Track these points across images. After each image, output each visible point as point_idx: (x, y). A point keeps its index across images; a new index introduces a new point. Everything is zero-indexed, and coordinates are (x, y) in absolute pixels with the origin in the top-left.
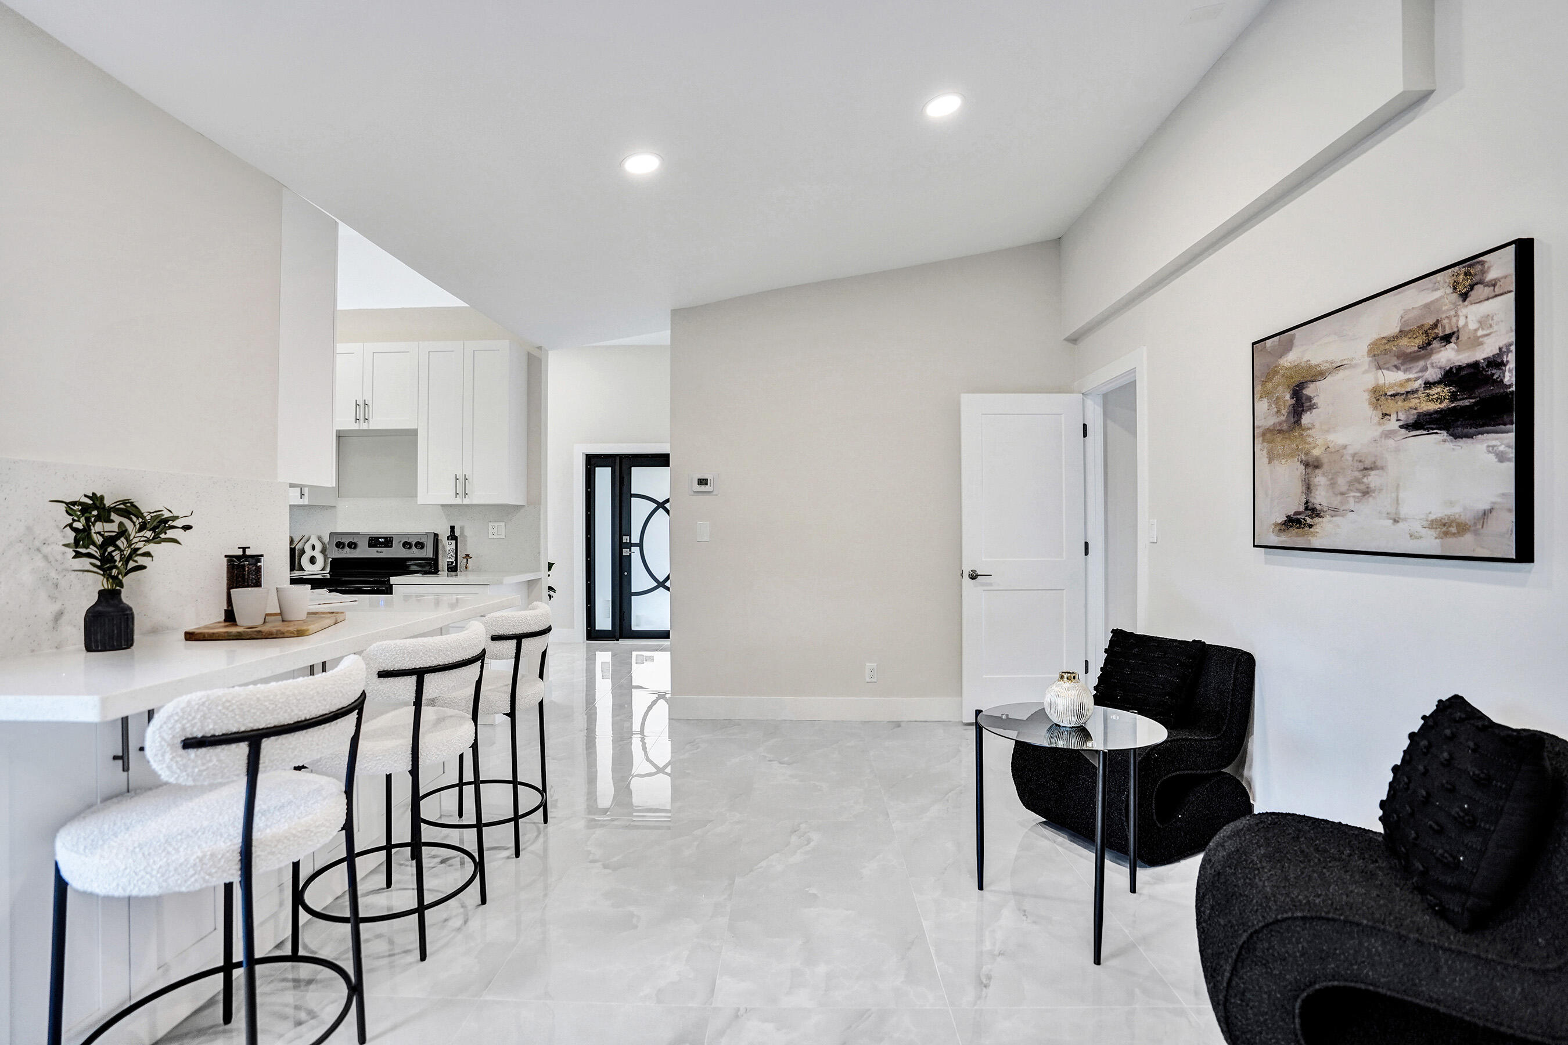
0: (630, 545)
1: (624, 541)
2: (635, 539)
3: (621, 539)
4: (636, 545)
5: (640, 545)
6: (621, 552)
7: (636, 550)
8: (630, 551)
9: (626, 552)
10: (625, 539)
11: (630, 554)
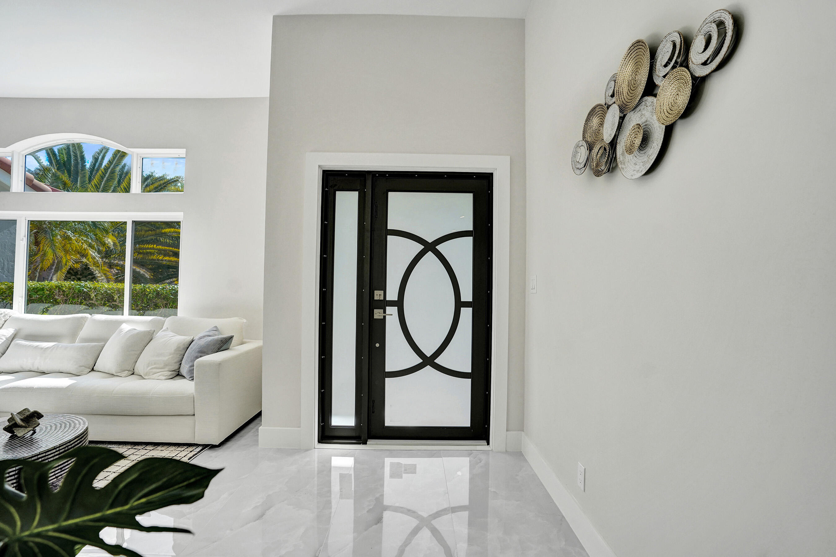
0: (384, 304)
1: (376, 298)
2: (392, 294)
3: (372, 295)
4: (392, 303)
5: (399, 304)
6: (371, 314)
7: (392, 311)
8: (385, 312)
9: (378, 314)
10: (378, 295)
11: (385, 317)
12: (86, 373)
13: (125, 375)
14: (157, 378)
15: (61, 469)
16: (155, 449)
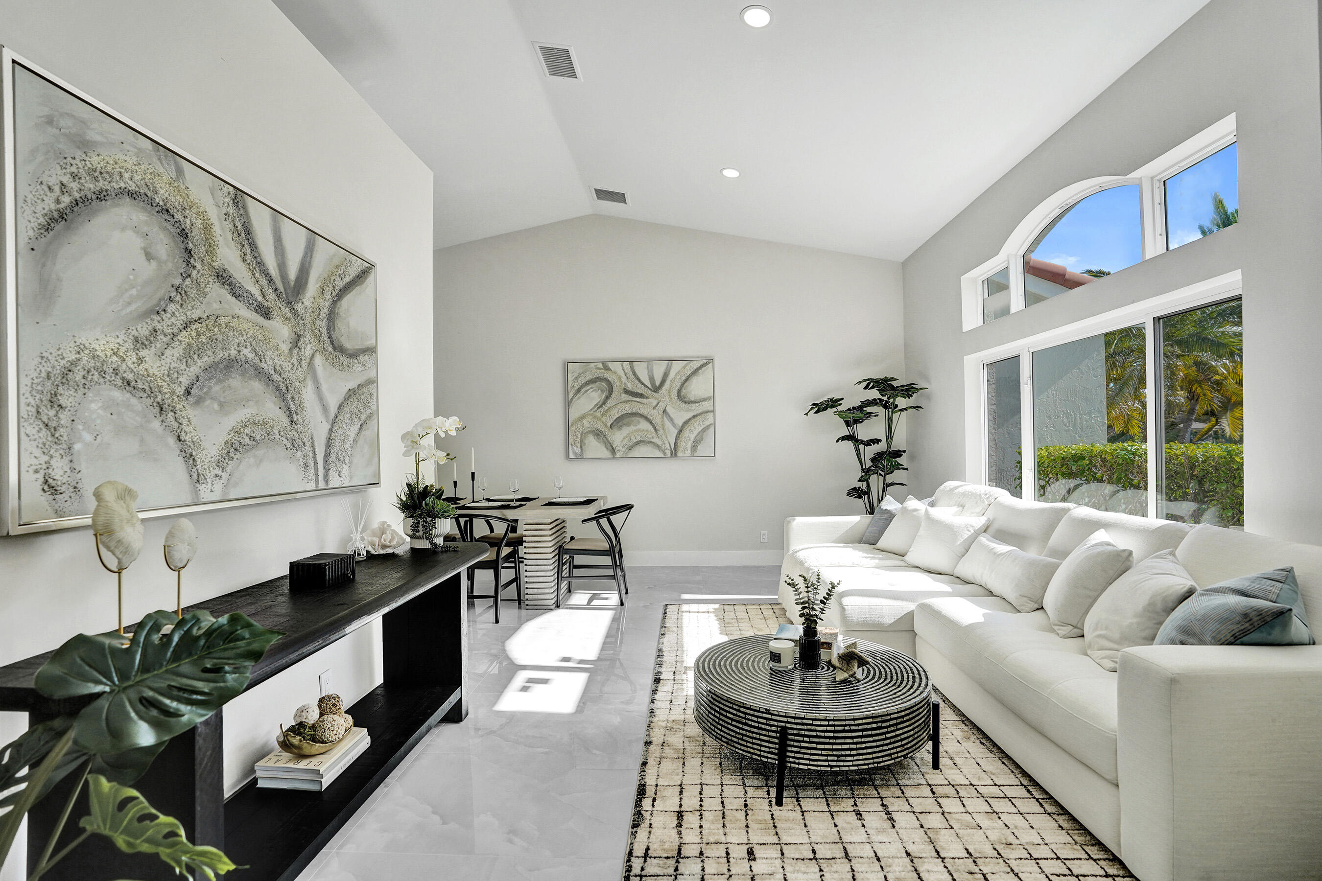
12: (1028, 610)
13: (1065, 633)
14: (1097, 661)
15: (838, 756)
16: (1055, 816)
